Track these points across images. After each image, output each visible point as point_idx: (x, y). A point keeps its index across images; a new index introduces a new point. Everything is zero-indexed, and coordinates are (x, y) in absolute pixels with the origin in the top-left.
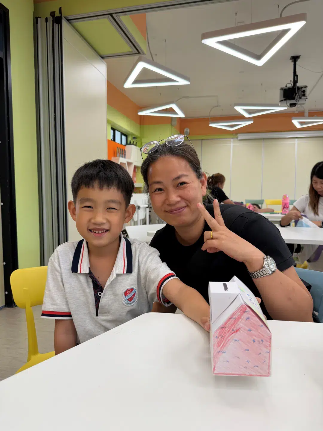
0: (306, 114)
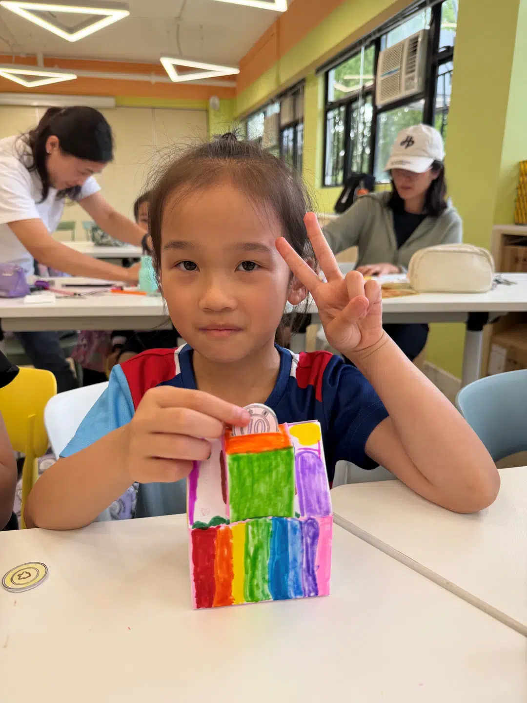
0: (40, 60)
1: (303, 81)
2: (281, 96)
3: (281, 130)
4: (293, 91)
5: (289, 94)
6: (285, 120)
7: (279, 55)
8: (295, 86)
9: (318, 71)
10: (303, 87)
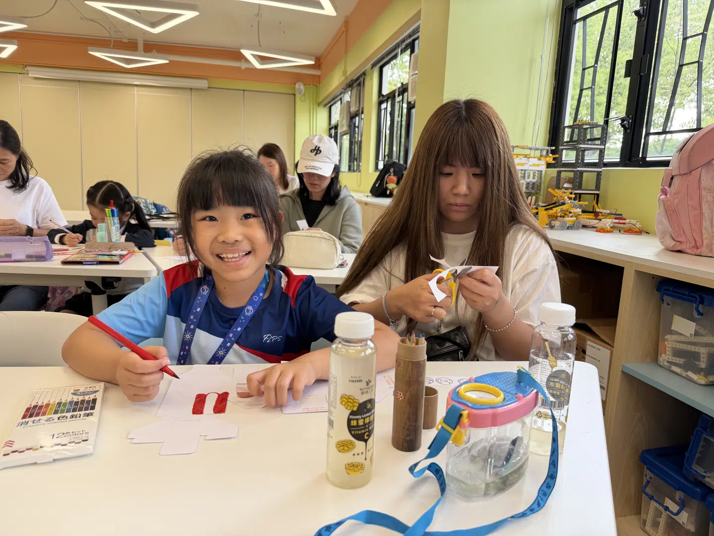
1: (364, 74)
2: (350, 85)
3: (352, 117)
4: (357, 83)
5: (355, 85)
6: (353, 109)
7: (346, 52)
8: (358, 78)
9: (373, 66)
10: (364, 79)
